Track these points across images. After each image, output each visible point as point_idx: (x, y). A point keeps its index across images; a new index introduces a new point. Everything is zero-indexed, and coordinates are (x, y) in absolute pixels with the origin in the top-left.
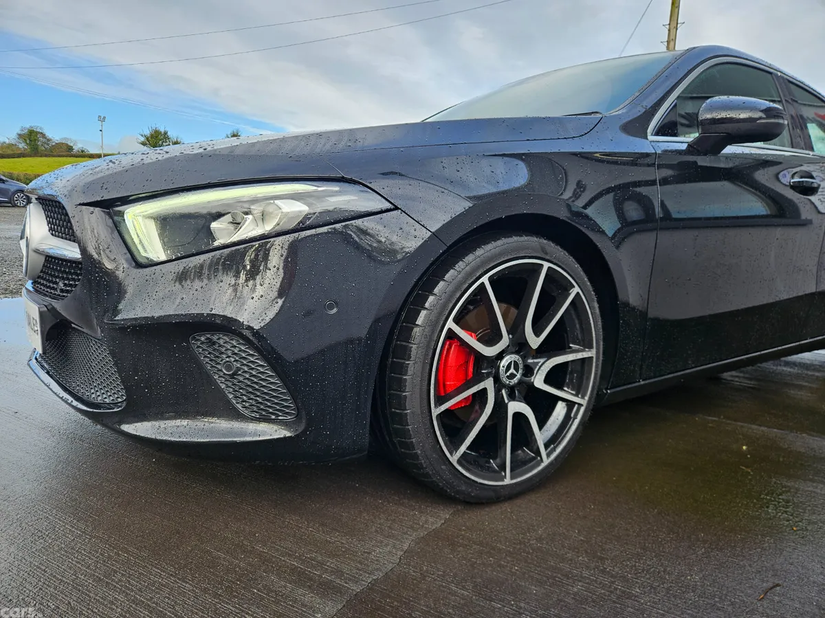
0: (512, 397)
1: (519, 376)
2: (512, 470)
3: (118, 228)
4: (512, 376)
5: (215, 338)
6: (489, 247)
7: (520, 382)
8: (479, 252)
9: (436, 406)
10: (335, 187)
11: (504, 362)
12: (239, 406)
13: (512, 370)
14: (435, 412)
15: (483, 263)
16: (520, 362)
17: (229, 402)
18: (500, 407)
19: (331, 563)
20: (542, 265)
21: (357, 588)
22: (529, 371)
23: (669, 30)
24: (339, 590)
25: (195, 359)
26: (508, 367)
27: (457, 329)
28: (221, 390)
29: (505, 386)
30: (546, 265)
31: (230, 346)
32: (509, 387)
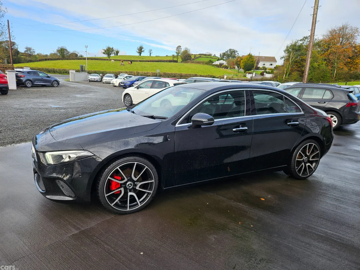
0: (130, 191)
1: (132, 187)
2: (129, 207)
3: (44, 157)
4: (130, 187)
5: (59, 180)
6: (119, 160)
7: (133, 188)
8: (116, 162)
9: (106, 194)
10: (83, 151)
11: (128, 184)
12: (65, 193)
13: (130, 185)
14: (106, 196)
15: (118, 164)
16: (132, 184)
17: (63, 192)
18: (126, 193)
19: (82, 224)
20: (135, 163)
21: (83, 229)
22: (136, 185)
23: (314, 9)
25: (57, 184)
26: (129, 185)
27: (111, 179)
28: (61, 190)
29: (128, 189)
30: (136, 163)
31: (62, 183)
32: (129, 189)
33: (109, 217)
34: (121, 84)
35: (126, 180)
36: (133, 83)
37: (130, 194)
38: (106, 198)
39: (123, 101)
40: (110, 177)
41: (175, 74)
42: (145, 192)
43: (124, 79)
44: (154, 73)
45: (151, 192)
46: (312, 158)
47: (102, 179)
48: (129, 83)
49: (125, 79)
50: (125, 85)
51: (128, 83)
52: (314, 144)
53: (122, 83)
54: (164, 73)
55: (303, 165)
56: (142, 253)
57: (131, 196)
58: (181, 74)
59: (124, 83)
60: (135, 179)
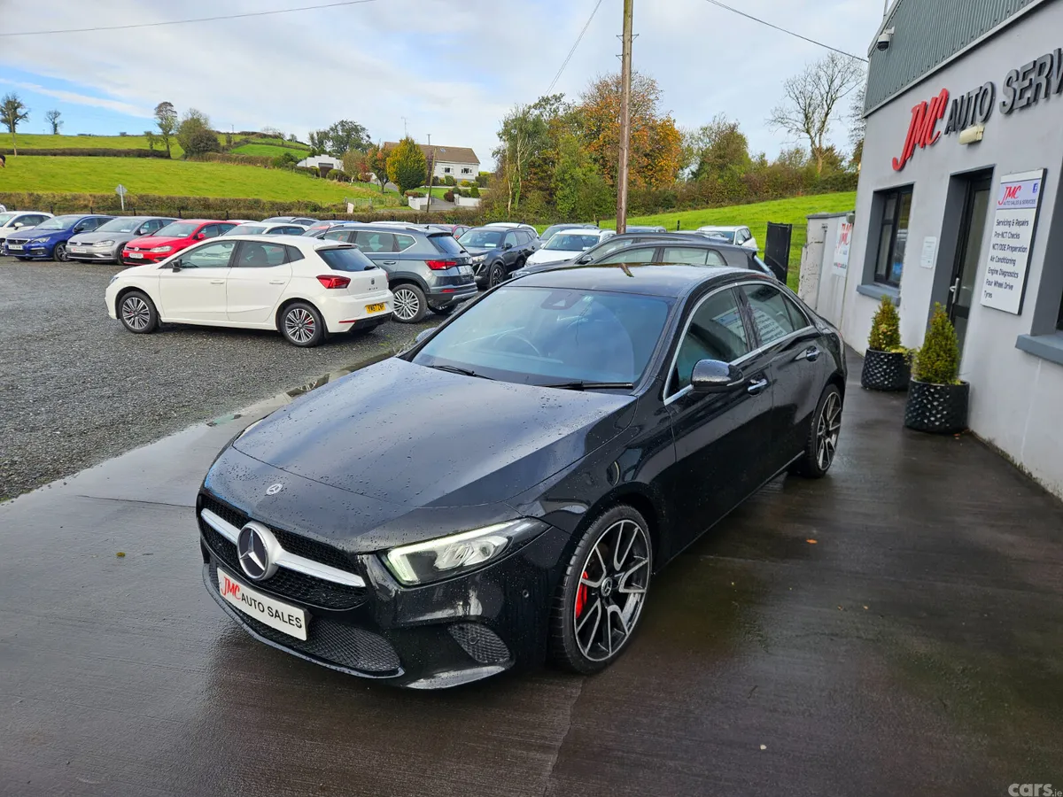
0: (609, 604)
2: (612, 647)
3: (385, 565)
4: (608, 591)
7: (611, 593)
9: (577, 628)
10: (518, 521)
11: (604, 584)
12: (478, 659)
13: (608, 587)
14: (577, 632)
15: (595, 534)
18: (604, 612)
22: (615, 583)
23: (624, 42)
24: (554, 748)
25: (450, 639)
26: (606, 587)
27: (584, 581)
28: (466, 652)
30: (623, 523)
31: (475, 630)
32: (607, 599)
34: (11, 247)
36: (66, 242)
37: (610, 609)
38: (577, 637)
39: (113, 314)
40: (583, 577)
41: (181, 199)
43: (12, 225)
44: (104, 199)
45: (644, 590)
46: (832, 426)
47: (567, 586)
48: (44, 240)
49: (17, 224)
50: (27, 250)
51: (39, 240)
52: (836, 394)
53: (12, 242)
54: (141, 197)
56: (763, 747)
57: (612, 614)
58: (206, 200)
59: (20, 242)
60: (618, 567)
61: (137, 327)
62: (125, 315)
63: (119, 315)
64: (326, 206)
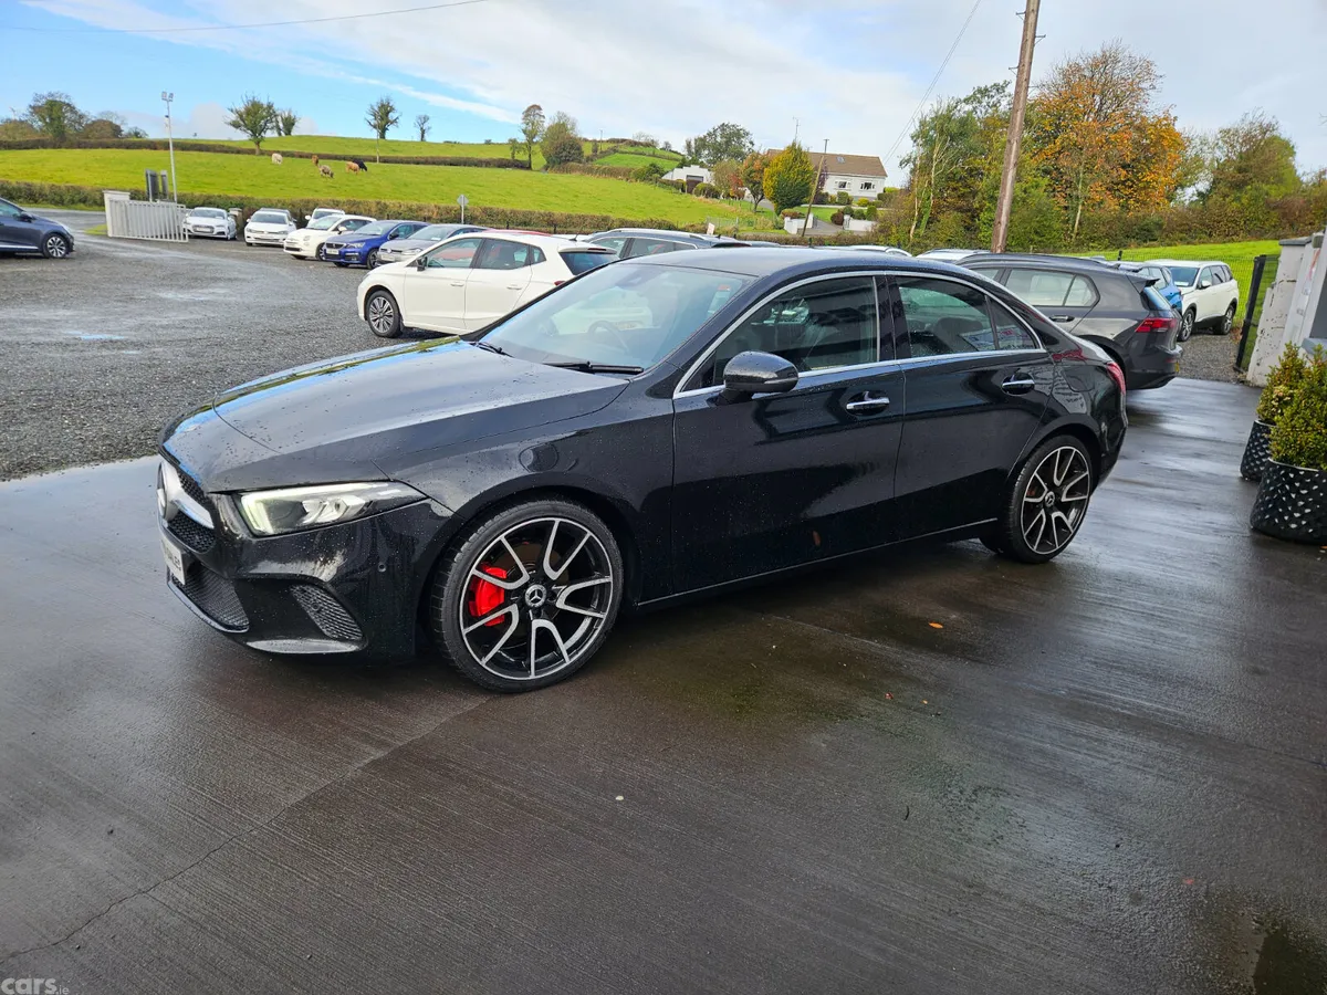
0: (538, 616)
1: (543, 600)
2: (536, 669)
3: (238, 509)
4: (536, 601)
5: (305, 588)
6: (505, 514)
7: (545, 604)
8: (497, 518)
9: (465, 627)
10: (386, 485)
11: (529, 591)
12: (324, 630)
13: (536, 596)
14: (465, 632)
15: (501, 526)
16: (544, 590)
17: (318, 627)
18: (525, 623)
19: (390, 730)
20: (554, 522)
21: (401, 744)
22: (553, 596)
24: (389, 745)
25: (294, 600)
26: (532, 594)
27: (480, 574)
28: (312, 620)
29: (531, 608)
30: (558, 520)
31: (316, 594)
32: (534, 609)
33: (472, 704)
34: (329, 251)
35: (526, 577)
36: (377, 248)
37: (537, 623)
38: (465, 639)
39: (362, 315)
40: (477, 568)
41: (525, 214)
42: (583, 616)
43: (336, 229)
44: (448, 210)
45: (603, 616)
46: (1068, 495)
47: (452, 575)
48: (359, 245)
49: (341, 229)
50: (342, 255)
51: (355, 245)
52: (1075, 450)
53: (330, 246)
54: (485, 210)
55: (1041, 516)
56: (620, 798)
57: (541, 630)
58: (550, 215)
59: (338, 246)
60: (553, 575)
61: (381, 331)
62: (372, 317)
63: (366, 318)
64: (683, 226)
